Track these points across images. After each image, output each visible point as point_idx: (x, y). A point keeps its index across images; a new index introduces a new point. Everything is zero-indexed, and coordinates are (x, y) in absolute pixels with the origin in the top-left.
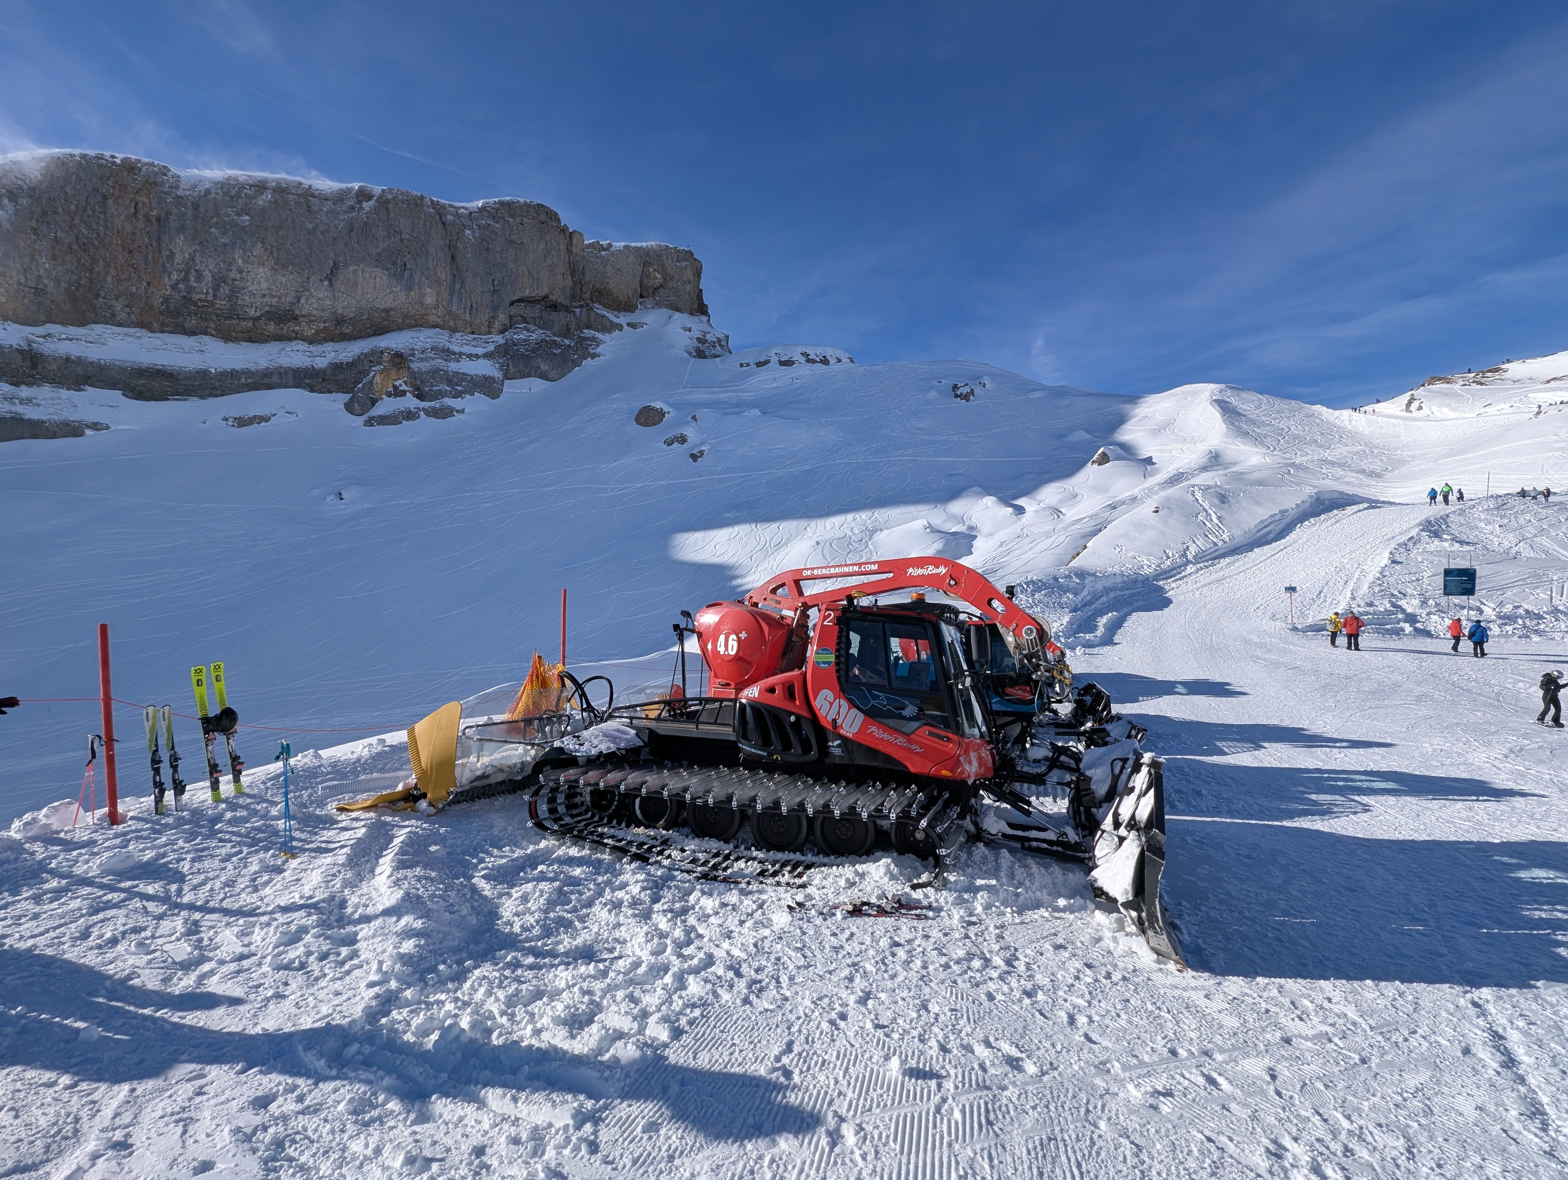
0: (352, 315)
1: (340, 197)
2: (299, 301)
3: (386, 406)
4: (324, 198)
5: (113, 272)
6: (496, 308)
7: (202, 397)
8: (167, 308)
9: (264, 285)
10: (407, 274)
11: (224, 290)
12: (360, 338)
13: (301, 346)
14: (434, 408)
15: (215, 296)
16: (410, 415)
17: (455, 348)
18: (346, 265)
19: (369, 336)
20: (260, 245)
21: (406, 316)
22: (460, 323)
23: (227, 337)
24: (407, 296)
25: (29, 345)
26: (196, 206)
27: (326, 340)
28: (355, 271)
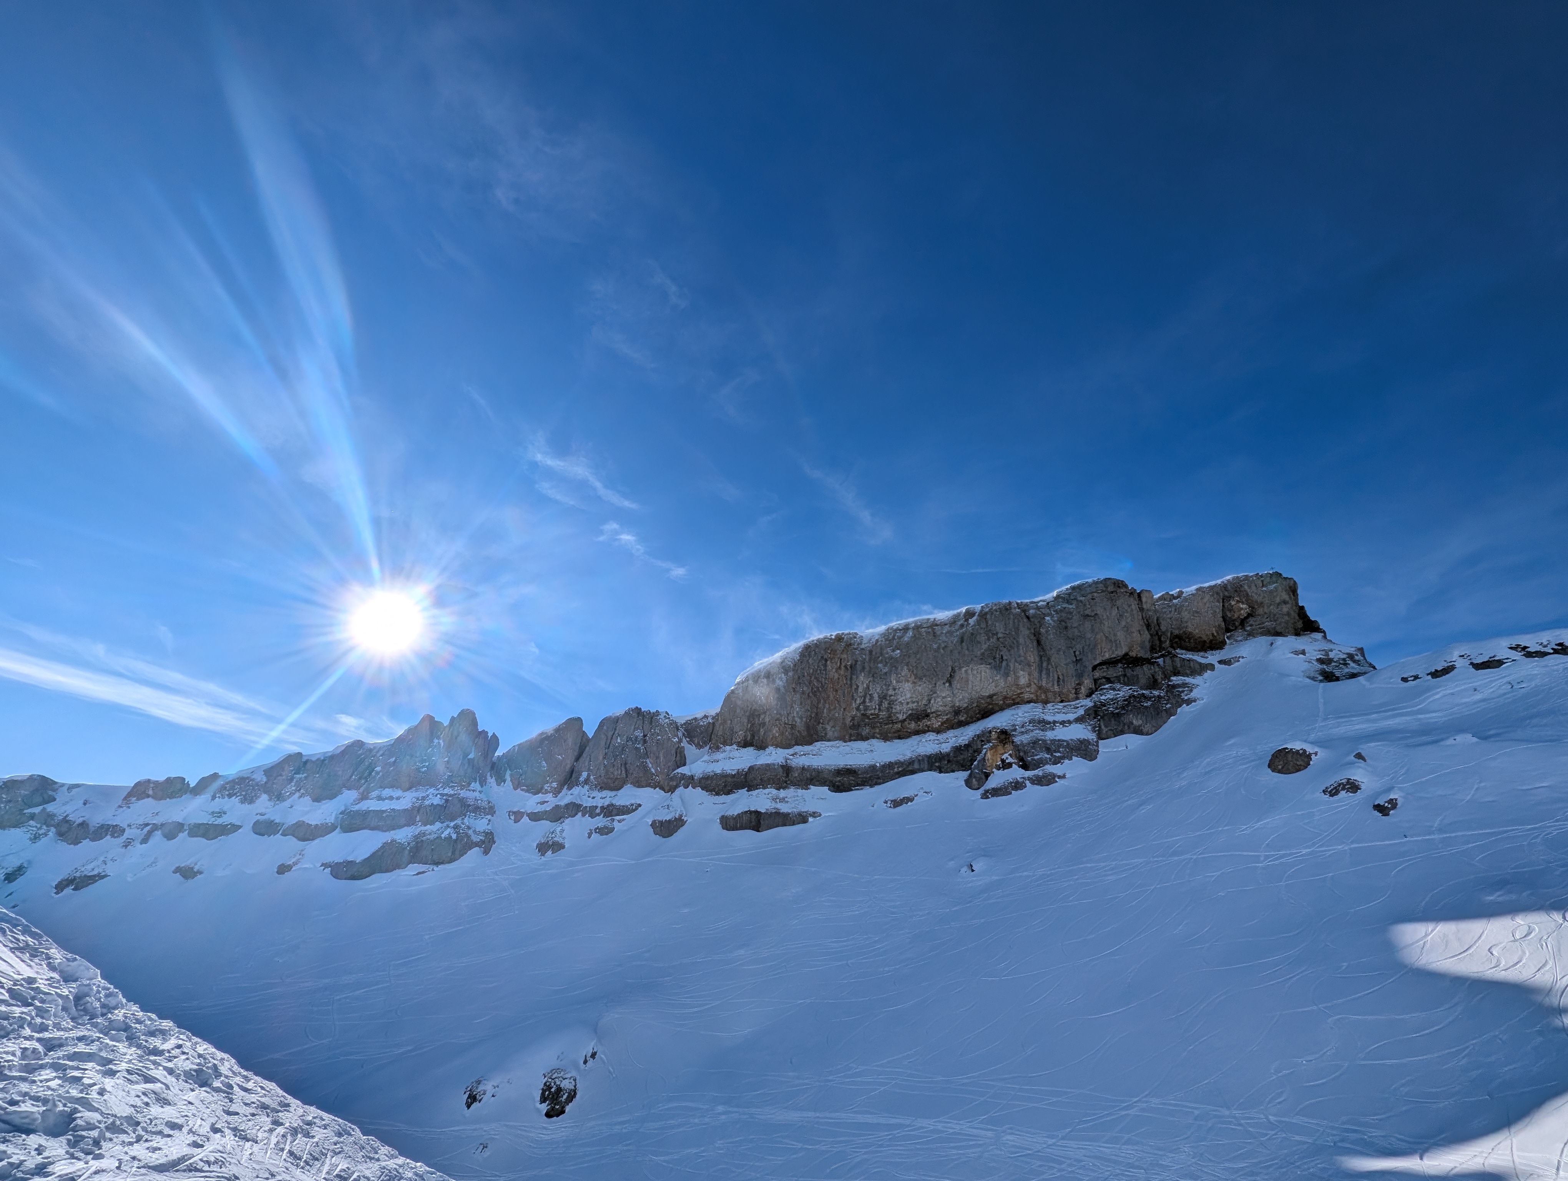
0: (965, 705)
1: (954, 621)
2: (930, 702)
3: (998, 779)
4: (943, 624)
5: (827, 706)
6: (1080, 676)
7: (871, 786)
8: (853, 723)
9: (908, 696)
10: (1004, 663)
11: (885, 704)
12: (972, 722)
13: (931, 736)
14: (1037, 777)
15: (879, 709)
16: (1018, 785)
17: (1050, 718)
18: (960, 668)
19: (979, 719)
20: (905, 668)
21: (1005, 698)
22: (1050, 695)
23: (886, 738)
24: (1006, 682)
25: (786, 762)
26: (871, 652)
27: (948, 729)
28: (966, 671)
